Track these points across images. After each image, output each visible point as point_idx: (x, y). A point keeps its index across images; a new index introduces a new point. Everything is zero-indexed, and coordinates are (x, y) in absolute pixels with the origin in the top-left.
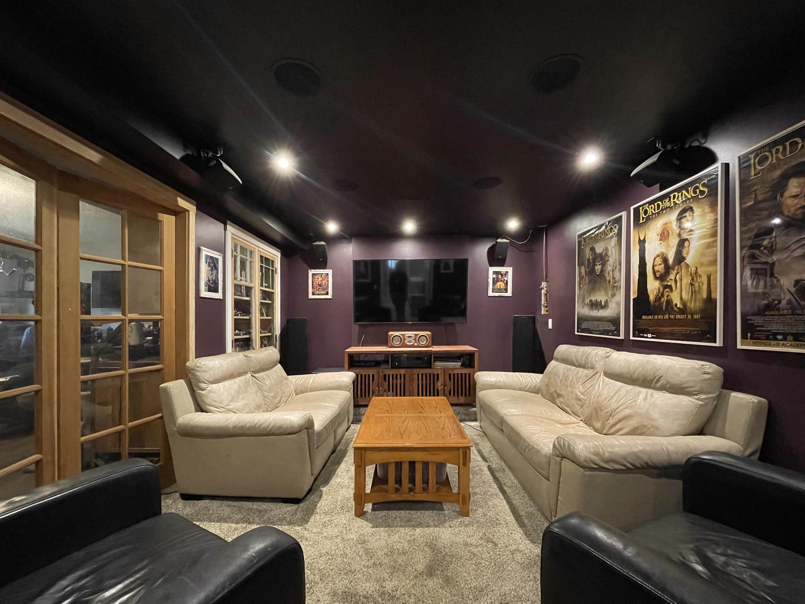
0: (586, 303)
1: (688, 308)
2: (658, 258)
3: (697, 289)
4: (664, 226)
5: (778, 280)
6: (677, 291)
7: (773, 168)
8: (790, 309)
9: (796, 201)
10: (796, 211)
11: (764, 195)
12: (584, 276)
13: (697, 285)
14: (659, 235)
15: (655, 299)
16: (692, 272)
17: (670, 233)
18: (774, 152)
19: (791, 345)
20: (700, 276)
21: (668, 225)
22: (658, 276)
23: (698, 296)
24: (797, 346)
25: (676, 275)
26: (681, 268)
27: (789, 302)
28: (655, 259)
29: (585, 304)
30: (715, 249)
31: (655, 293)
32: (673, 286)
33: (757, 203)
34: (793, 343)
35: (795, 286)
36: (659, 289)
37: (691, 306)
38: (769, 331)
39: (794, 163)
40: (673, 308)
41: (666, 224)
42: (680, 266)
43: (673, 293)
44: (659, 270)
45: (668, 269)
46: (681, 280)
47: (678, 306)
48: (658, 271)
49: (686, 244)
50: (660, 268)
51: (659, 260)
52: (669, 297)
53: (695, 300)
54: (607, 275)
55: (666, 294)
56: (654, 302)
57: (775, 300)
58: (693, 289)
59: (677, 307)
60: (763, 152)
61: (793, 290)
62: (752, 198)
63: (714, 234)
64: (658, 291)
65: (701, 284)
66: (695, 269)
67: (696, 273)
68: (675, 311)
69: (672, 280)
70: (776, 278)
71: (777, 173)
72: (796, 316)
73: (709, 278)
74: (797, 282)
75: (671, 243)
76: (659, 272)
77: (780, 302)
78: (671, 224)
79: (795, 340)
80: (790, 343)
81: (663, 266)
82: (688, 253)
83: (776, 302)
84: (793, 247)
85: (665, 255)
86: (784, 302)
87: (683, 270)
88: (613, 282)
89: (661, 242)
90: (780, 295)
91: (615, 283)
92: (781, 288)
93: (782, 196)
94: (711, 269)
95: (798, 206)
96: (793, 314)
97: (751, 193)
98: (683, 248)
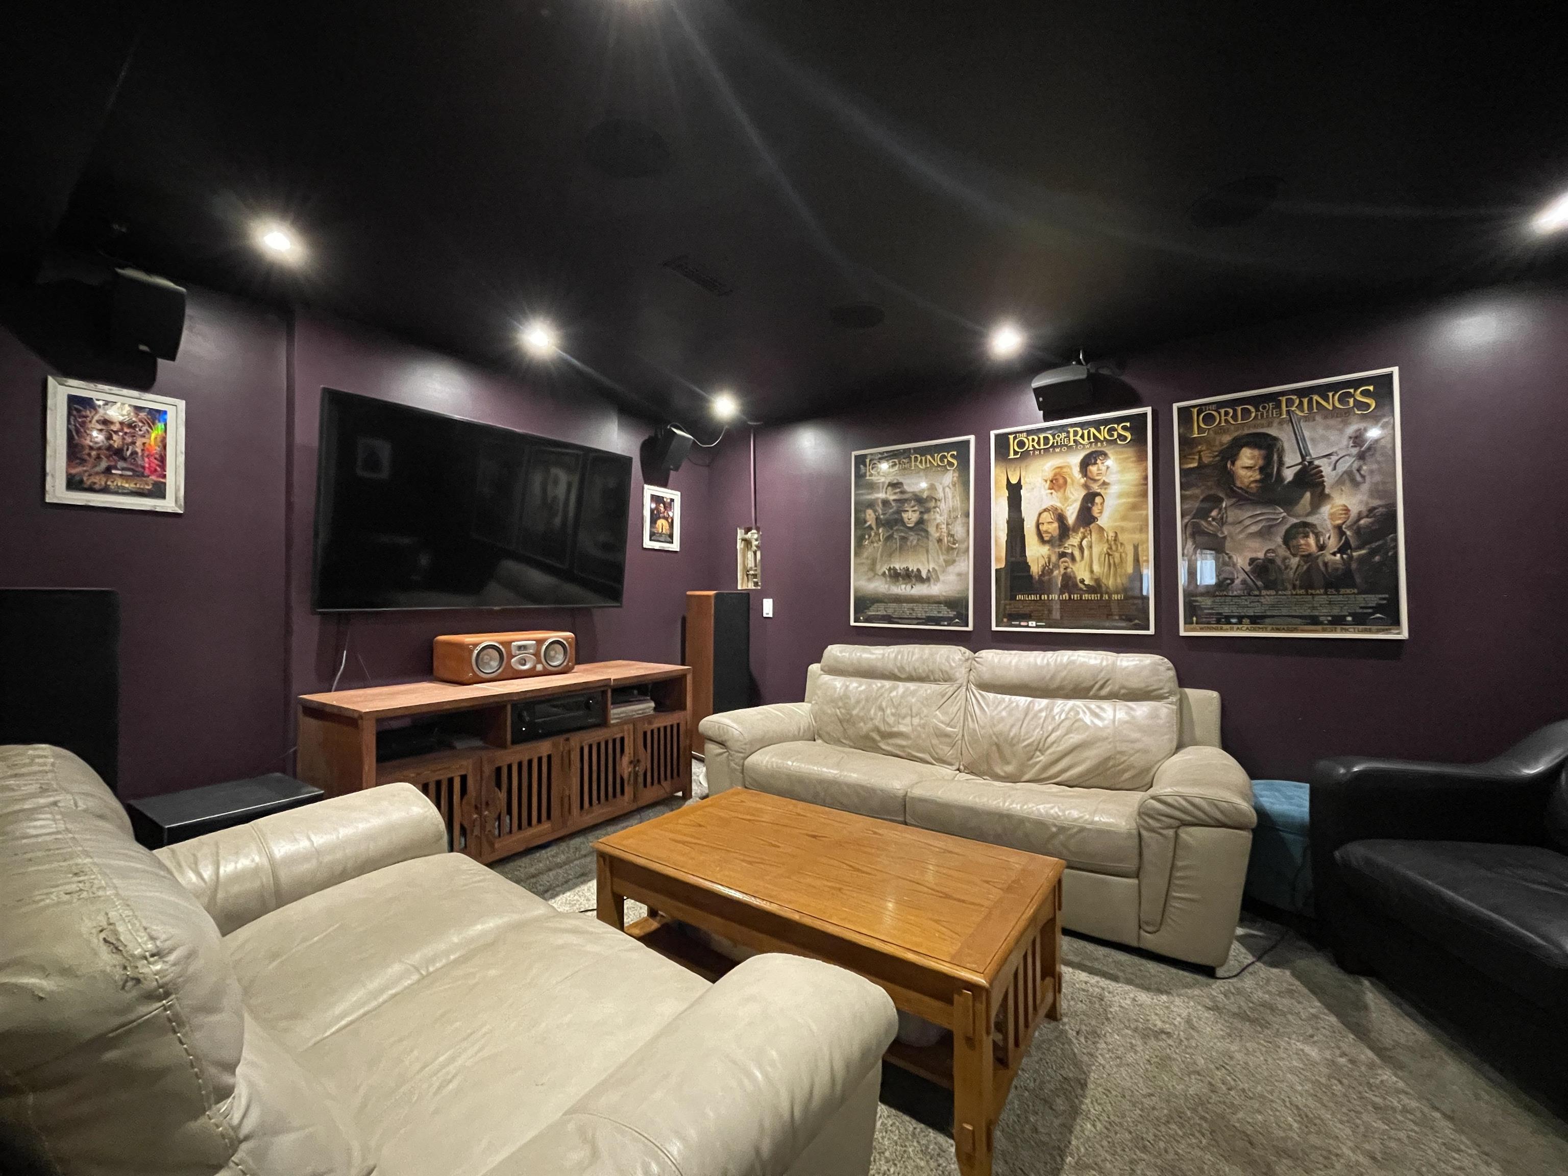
0: (880, 572)
1: (1103, 585)
2: (1045, 514)
3: (1117, 560)
4: (1057, 470)
5: (1230, 558)
6: (1083, 562)
7: (1221, 431)
8: (1246, 589)
9: (1249, 473)
10: (1250, 484)
11: (1211, 459)
12: (874, 526)
13: (1117, 555)
14: (1048, 482)
15: (1043, 572)
16: (1110, 538)
17: (1069, 480)
18: (1223, 414)
19: (1247, 628)
20: (1122, 544)
21: (1065, 470)
22: (1046, 539)
23: (1119, 570)
24: (1255, 630)
25: (1082, 540)
26: (1090, 531)
27: (1244, 582)
28: (1040, 514)
29: (876, 574)
30: (1144, 512)
31: (1042, 562)
32: (1077, 554)
33: (1201, 466)
34: (1249, 626)
35: (1250, 565)
36: (1049, 558)
37: (1110, 583)
38: (1220, 614)
39: (1246, 431)
40: (1077, 585)
41: (1061, 468)
42: (1088, 529)
43: (1077, 565)
44: (1050, 531)
45: (1065, 531)
46: (1091, 547)
47: (1086, 583)
48: (1047, 532)
49: (1098, 500)
50: (1052, 528)
51: (1047, 517)
52: (1069, 570)
53: (1115, 574)
54: (932, 529)
55: (1062, 566)
56: (1040, 576)
57: (1227, 579)
58: (1111, 561)
59: (1084, 584)
60: (1209, 410)
61: (1248, 568)
62: (1194, 459)
63: (1145, 494)
64: (1047, 560)
65: (1123, 555)
66: (1113, 535)
67: (1116, 539)
68: (1081, 589)
69: (1075, 546)
70: (1227, 554)
71: (1227, 439)
72: (1253, 598)
73: (1136, 548)
74: (1252, 561)
75: (1071, 496)
76: (1049, 533)
77: (1233, 581)
78: (1071, 469)
79: (1252, 623)
80: (1246, 626)
81: (1056, 525)
82: (1101, 513)
83: (1229, 581)
84: (1247, 522)
85: (1060, 511)
86: (1237, 582)
87: (1093, 534)
88: (948, 542)
89: (1053, 491)
90: (1233, 573)
91: (954, 544)
92: (1234, 565)
93: (1233, 463)
94: (1137, 537)
95: (1252, 479)
96: (1249, 595)
97: (1194, 454)
98: (1093, 505)
